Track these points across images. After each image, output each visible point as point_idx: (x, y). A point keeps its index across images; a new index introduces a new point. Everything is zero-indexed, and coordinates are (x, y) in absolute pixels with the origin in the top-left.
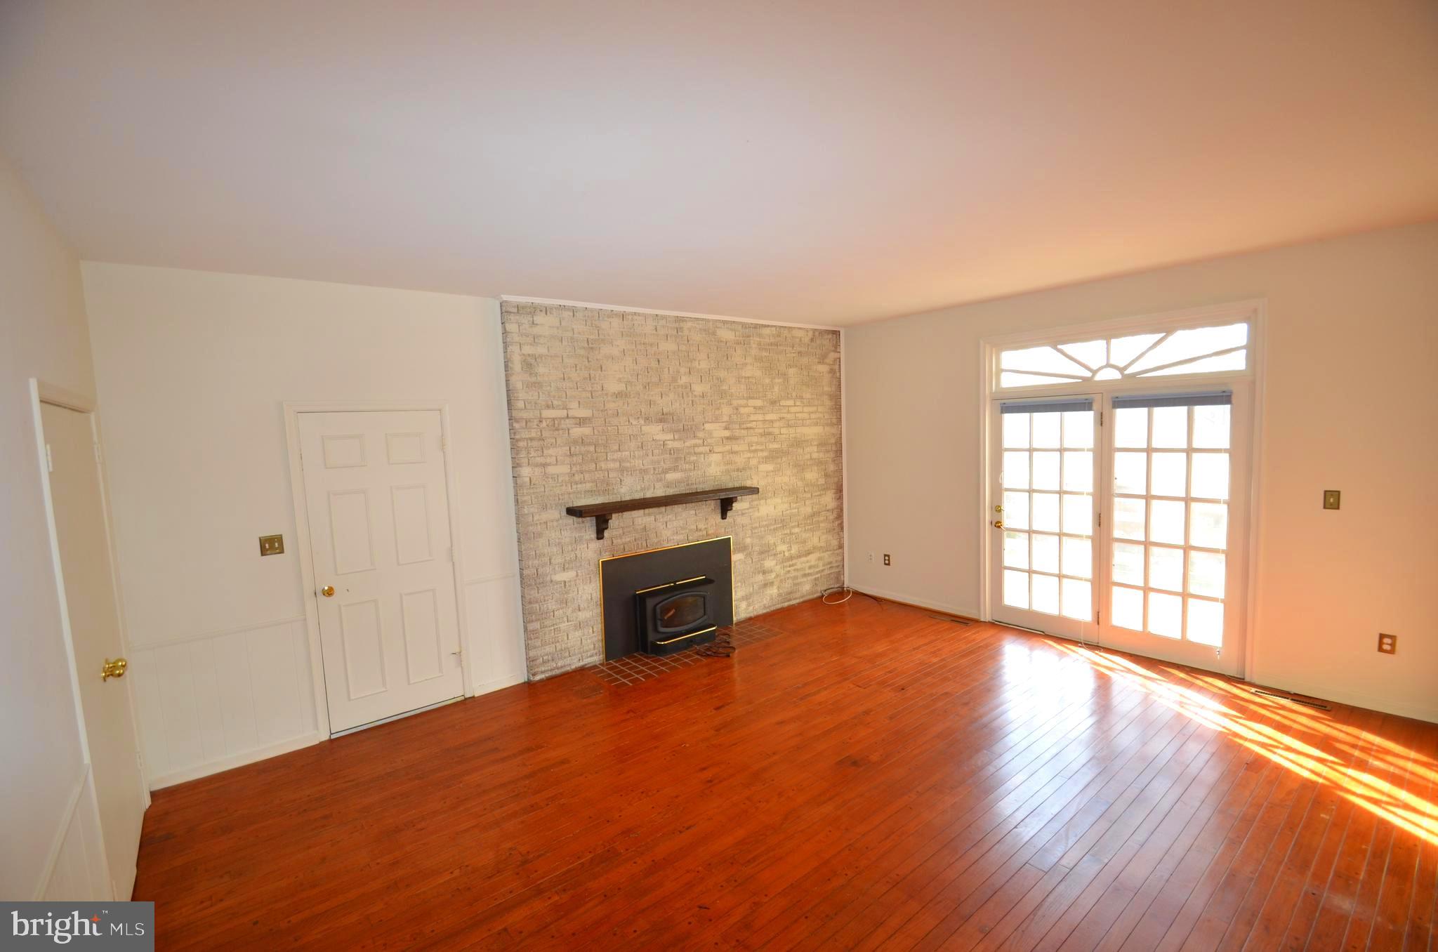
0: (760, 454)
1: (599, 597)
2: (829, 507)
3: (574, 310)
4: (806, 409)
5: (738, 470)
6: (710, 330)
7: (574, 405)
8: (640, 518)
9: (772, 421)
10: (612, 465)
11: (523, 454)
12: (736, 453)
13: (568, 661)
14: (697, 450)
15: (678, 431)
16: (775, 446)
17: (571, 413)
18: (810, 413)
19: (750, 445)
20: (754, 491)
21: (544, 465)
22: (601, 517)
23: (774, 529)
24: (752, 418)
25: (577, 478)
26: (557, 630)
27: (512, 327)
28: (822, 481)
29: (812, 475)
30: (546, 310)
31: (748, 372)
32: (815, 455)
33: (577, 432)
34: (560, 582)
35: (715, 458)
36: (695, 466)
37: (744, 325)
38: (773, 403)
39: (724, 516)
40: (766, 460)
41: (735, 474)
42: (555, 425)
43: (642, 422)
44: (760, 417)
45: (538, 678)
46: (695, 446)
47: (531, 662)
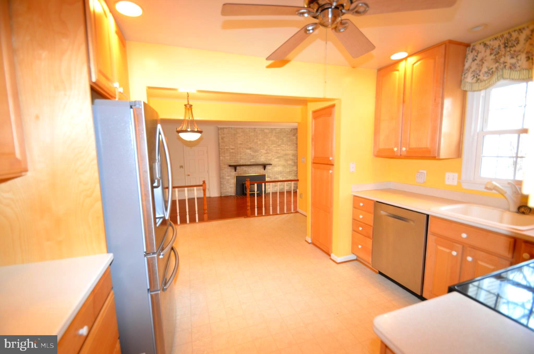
0: (275, 157)
1: (234, 182)
2: (295, 170)
3: (232, 128)
4: (289, 147)
5: (269, 160)
6: (262, 130)
7: (231, 146)
8: (245, 168)
9: (278, 150)
10: (238, 157)
11: (221, 155)
12: (268, 156)
13: (228, 194)
14: (258, 155)
15: (254, 151)
16: (279, 155)
17: (231, 147)
18: (290, 148)
19: (272, 155)
20: (271, 164)
21: (225, 157)
22: (235, 167)
23: (278, 174)
24: (273, 149)
25: (231, 159)
26: (226, 188)
27: (220, 132)
28: (293, 164)
29: (290, 162)
30: (226, 128)
31: (272, 139)
32: (291, 158)
33: (231, 151)
34: (227, 179)
35: (262, 157)
36: (258, 158)
37: (272, 129)
38: (279, 145)
39: (265, 169)
40: (277, 158)
41: (268, 161)
42: (227, 150)
43: (245, 149)
44: (275, 149)
45: (222, 196)
46: (258, 154)
47: (221, 193)
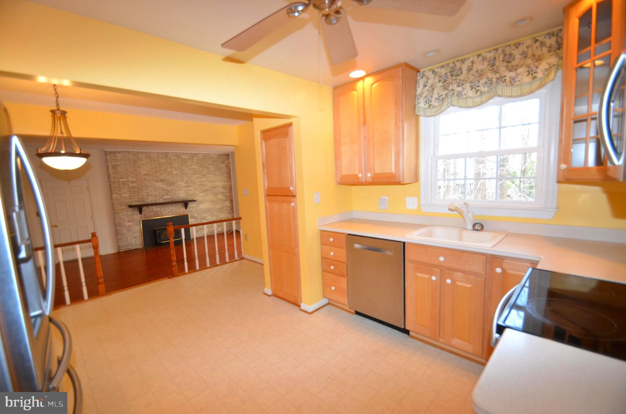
0: (199, 191)
1: (140, 229)
2: (228, 206)
3: (129, 152)
4: (217, 177)
5: (191, 195)
6: (178, 156)
7: (130, 177)
8: (155, 208)
9: (204, 181)
10: (144, 194)
11: (113, 191)
12: (190, 190)
13: (131, 247)
14: (175, 189)
15: (168, 184)
16: (205, 188)
17: (129, 180)
18: (218, 178)
19: (195, 188)
20: (195, 201)
21: (121, 194)
22: (140, 208)
23: (206, 212)
24: (196, 180)
25: (132, 197)
26: (127, 238)
27: (108, 157)
28: (224, 198)
29: (220, 196)
30: (119, 152)
31: (194, 167)
32: (221, 191)
33: (131, 185)
34: (127, 226)
35: (181, 192)
36: (175, 194)
37: (191, 154)
38: (204, 176)
39: (186, 208)
40: (202, 192)
41: (190, 196)
42: (124, 183)
43: (154, 182)
44: (199, 180)
45: (121, 251)
46: (174, 188)
47: (119, 247)
